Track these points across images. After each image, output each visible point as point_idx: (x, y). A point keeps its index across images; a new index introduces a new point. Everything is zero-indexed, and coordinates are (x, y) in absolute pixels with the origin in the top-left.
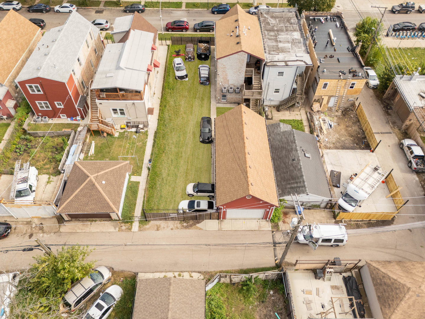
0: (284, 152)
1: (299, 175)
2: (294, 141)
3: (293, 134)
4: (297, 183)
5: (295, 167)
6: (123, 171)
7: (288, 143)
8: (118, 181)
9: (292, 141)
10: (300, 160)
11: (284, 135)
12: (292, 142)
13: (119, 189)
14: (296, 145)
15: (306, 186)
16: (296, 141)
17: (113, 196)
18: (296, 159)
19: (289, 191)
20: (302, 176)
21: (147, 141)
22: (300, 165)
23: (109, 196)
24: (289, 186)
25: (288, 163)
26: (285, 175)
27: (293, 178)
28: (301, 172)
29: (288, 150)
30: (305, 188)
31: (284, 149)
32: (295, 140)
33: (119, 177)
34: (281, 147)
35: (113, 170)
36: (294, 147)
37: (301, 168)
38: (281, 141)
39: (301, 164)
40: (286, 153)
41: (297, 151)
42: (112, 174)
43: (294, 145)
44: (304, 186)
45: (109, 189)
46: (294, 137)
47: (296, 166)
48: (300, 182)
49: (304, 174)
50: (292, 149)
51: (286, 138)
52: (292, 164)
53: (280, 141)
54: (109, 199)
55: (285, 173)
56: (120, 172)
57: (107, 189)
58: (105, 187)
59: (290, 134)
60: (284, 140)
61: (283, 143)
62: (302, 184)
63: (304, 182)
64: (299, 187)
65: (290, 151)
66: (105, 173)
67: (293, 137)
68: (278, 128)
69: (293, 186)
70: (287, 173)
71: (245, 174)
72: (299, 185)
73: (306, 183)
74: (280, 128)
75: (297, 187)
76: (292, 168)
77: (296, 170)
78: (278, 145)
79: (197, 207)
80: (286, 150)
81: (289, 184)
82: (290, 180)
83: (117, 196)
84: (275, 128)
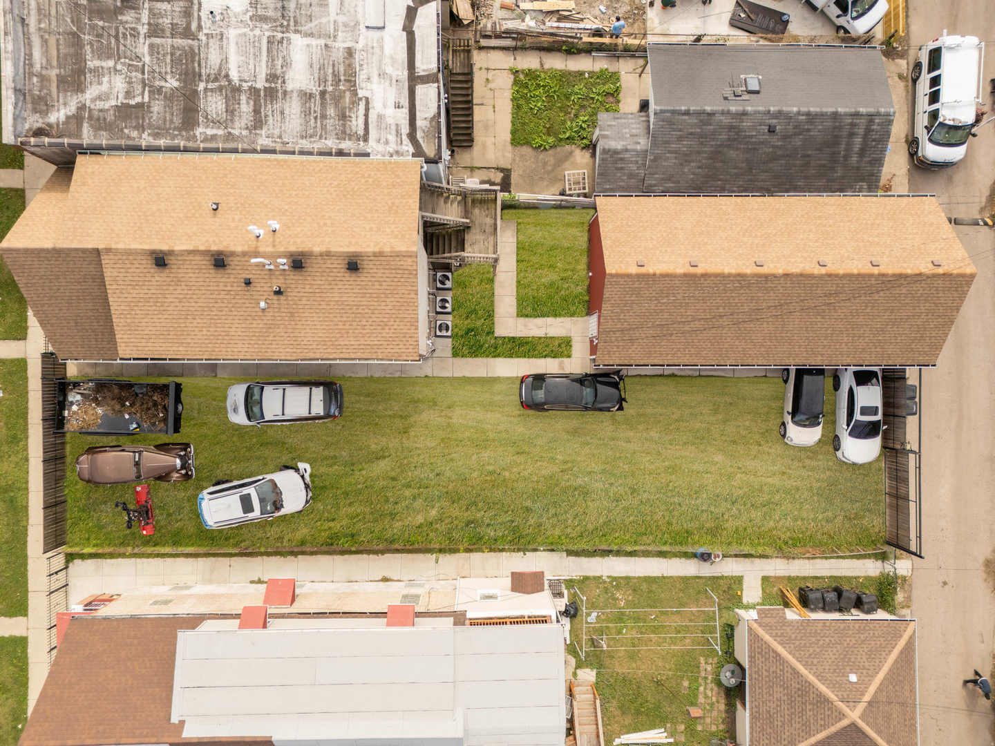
0: (732, 154)
1: (829, 124)
2: (704, 117)
3: (674, 112)
4: (851, 135)
5: (799, 130)
6: (788, 631)
7: (702, 136)
8: (827, 640)
9: (701, 121)
10: (780, 112)
11: (668, 142)
12: (703, 123)
13: (850, 632)
14: (723, 113)
15: (872, 110)
16: (708, 109)
17: (879, 643)
18: (774, 121)
19: (870, 162)
20: (835, 115)
21: (609, 577)
22: (799, 113)
23: (884, 654)
24: (854, 159)
25: (777, 147)
26: (813, 163)
27: (835, 141)
28: (823, 115)
29: (729, 140)
30: (878, 114)
31: (719, 152)
32: (699, 113)
33: (813, 639)
34: (710, 161)
35: (800, 662)
36: (726, 120)
37: (808, 114)
38: (686, 155)
39: (795, 109)
40: (738, 149)
41: (744, 114)
42: (815, 661)
43: (718, 117)
44: (871, 117)
45: (864, 659)
46: (687, 113)
47: (795, 127)
48: (853, 125)
49: (830, 110)
50: (731, 128)
51: (680, 139)
52: (786, 137)
53: (686, 161)
54: (890, 652)
55: (809, 163)
56: (795, 639)
57: (866, 664)
58: (865, 672)
59: (670, 123)
60: (684, 146)
61: (698, 152)
62: (863, 121)
63: (857, 114)
64: (868, 130)
65: (737, 133)
66: (820, 681)
67: (686, 117)
68: (622, 159)
69: (857, 148)
70: (808, 156)
71: (902, 281)
72: (861, 131)
73: (862, 110)
74: (627, 150)
75: (865, 137)
76: (797, 141)
77: (808, 130)
78: (699, 167)
79: (876, 414)
80: (728, 146)
81: (846, 157)
82: (834, 153)
83: (872, 632)
84: (622, 168)
